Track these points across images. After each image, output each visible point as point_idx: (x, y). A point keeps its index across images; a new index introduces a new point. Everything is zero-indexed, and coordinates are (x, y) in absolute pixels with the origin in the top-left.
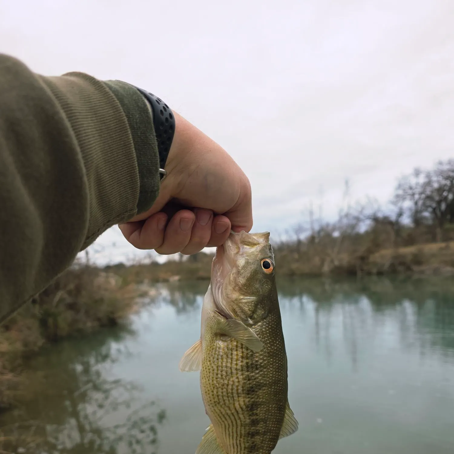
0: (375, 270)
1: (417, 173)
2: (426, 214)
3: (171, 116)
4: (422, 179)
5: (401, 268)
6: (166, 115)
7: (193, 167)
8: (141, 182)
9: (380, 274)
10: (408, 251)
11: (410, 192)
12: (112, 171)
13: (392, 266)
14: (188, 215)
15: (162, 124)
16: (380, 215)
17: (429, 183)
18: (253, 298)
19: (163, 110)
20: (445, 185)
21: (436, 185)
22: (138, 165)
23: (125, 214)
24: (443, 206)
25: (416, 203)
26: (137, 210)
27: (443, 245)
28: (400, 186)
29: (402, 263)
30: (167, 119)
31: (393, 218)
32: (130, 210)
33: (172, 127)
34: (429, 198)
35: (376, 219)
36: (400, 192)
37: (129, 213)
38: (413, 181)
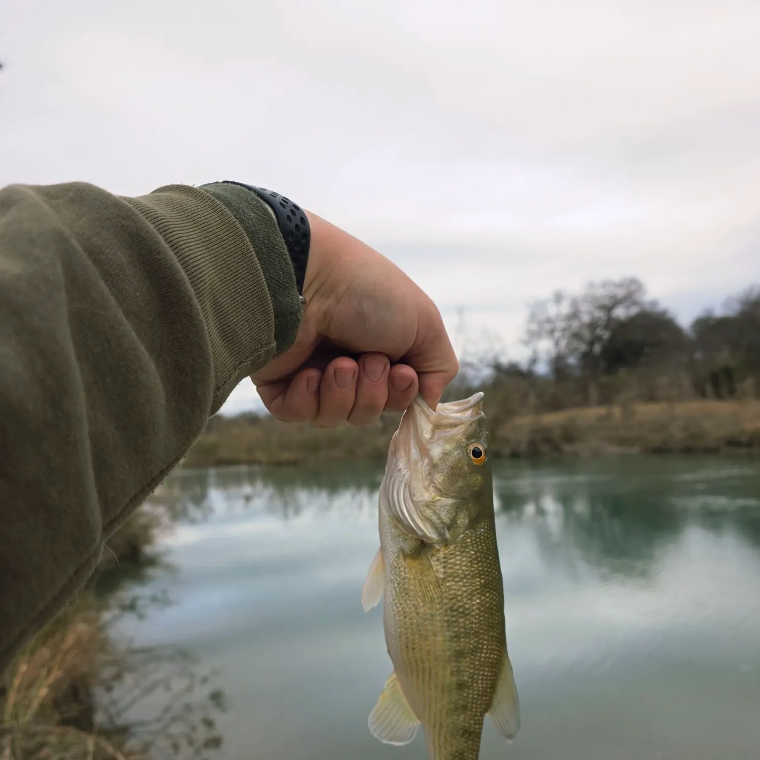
0: (506, 451)
1: (558, 298)
2: (572, 360)
3: (303, 220)
4: (565, 308)
5: (545, 448)
6: (296, 220)
7: (342, 289)
8: (274, 302)
9: (515, 455)
10: (553, 419)
11: (548, 327)
12: (232, 293)
13: (533, 444)
14: (347, 364)
15: (292, 233)
16: (504, 360)
17: (574, 315)
18: (450, 501)
19: (290, 214)
20: (599, 318)
21: (586, 318)
22: (266, 281)
23: (260, 350)
24: (597, 349)
25: (557, 343)
26: (275, 343)
27: (601, 411)
28: (533, 318)
29: (548, 440)
30: (297, 226)
31: (524, 365)
32: (266, 344)
33: (306, 235)
34: (576, 336)
35: (498, 367)
36: (534, 327)
37: (266, 349)
38: (553, 311)
